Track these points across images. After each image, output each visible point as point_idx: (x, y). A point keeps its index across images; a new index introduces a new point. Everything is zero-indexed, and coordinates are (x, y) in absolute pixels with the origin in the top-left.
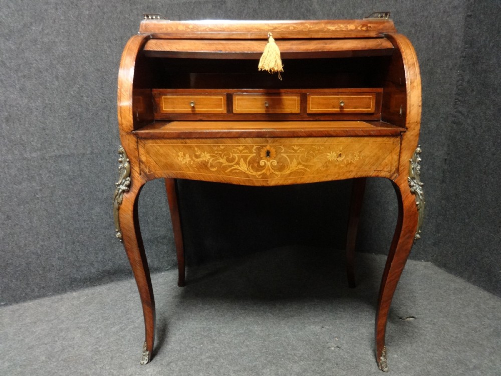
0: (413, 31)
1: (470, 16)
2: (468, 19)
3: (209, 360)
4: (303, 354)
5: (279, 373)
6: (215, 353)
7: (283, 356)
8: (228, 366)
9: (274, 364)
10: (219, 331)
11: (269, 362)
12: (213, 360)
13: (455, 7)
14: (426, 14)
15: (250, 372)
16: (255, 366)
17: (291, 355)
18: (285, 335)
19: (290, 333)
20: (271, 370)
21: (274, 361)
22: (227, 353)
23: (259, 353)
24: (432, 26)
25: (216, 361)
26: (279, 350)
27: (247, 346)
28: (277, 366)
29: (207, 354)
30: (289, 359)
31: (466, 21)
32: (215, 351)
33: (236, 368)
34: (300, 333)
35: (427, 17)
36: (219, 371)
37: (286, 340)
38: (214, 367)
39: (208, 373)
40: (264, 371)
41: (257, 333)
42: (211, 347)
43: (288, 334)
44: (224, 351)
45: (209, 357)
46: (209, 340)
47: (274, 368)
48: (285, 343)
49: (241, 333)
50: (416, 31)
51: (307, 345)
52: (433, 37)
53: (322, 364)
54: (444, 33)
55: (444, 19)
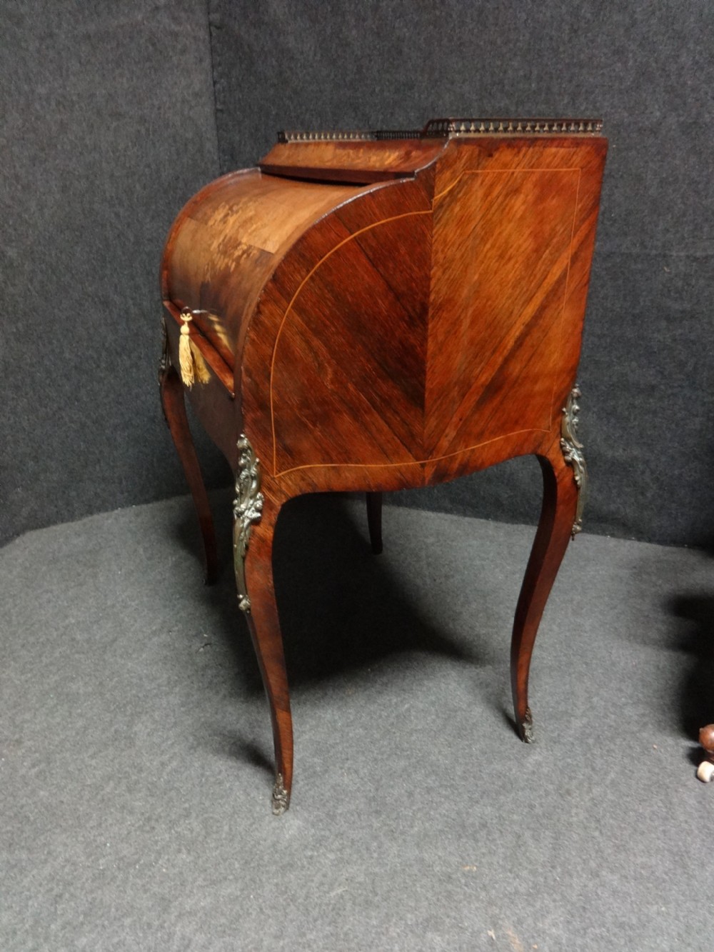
0: (143, 131)
1: (221, 111)
2: (219, 114)
3: (36, 769)
4: (169, 678)
5: (157, 718)
6: (37, 755)
7: (146, 697)
8: (75, 757)
9: (140, 713)
10: (14, 723)
11: (132, 715)
12: (43, 766)
13: (196, 95)
14: (156, 103)
15: (117, 743)
16: (116, 731)
17: (155, 689)
18: (126, 671)
19: (130, 664)
20: (142, 723)
21: (139, 710)
22: (56, 743)
23: (108, 714)
24: (171, 124)
25: (49, 763)
26: (134, 692)
27: (81, 715)
28: (147, 712)
29: (25, 764)
30: (156, 695)
31: (216, 118)
32: (35, 752)
33: (91, 751)
34: (144, 656)
35: (159, 108)
36: (68, 772)
37: (132, 675)
38: (54, 772)
39: (53, 784)
40: (135, 729)
41: (81, 691)
42: (23, 751)
43: (129, 667)
44: (49, 744)
45: (34, 766)
46: (9, 745)
47: (144, 718)
48: (134, 681)
49: (55, 706)
50: (147, 130)
51: (165, 664)
52: (175, 141)
53: (203, 675)
54: (190, 135)
55: (186, 113)
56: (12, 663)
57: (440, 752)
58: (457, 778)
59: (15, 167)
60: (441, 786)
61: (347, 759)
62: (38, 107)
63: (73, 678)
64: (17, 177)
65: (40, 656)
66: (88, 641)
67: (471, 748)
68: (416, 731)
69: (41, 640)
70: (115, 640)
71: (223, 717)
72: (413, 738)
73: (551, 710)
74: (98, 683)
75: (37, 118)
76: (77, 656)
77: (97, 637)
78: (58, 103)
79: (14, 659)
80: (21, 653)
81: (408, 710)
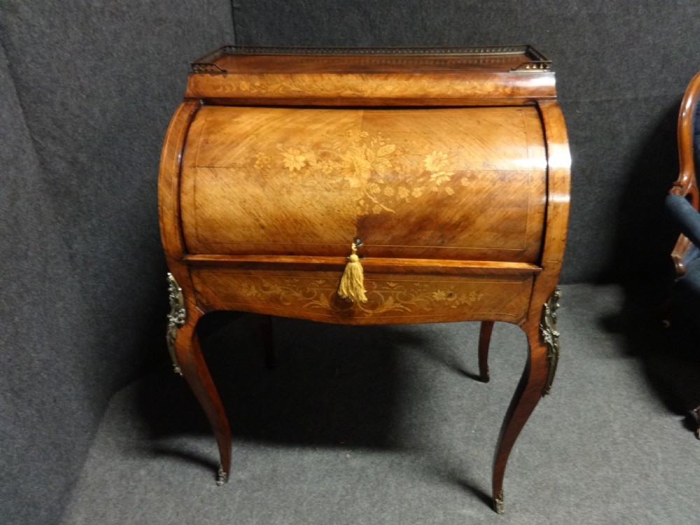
0: (180, 33)
2: (235, 12)
4: (344, 487)
7: (340, 509)
19: (304, 486)
24: (201, 24)
26: (328, 509)
30: (347, 505)
31: (233, 15)
34: (309, 476)
35: (191, 11)
37: (314, 495)
43: (306, 489)
48: (320, 499)
50: (183, 31)
51: (332, 477)
52: (204, 38)
53: (367, 476)
54: (214, 32)
55: (211, 13)
56: (207, 520)
57: (561, 476)
58: (585, 491)
59: (79, 78)
60: (582, 500)
61: (514, 504)
62: (95, 21)
63: (270, 515)
64: (82, 88)
65: (225, 505)
66: (253, 478)
67: (577, 467)
68: (537, 466)
69: (213, 491)
70: (275, 471)
71: (410, 505)
72: (540, 473)
73: (596, 422)
74: (293, 512)
75: (95, 31)
76: (256, 494)
77: (258, 472)
78: (112, 14)
79: (205, 516)
80: (206, 509)
81: (520, 453)
